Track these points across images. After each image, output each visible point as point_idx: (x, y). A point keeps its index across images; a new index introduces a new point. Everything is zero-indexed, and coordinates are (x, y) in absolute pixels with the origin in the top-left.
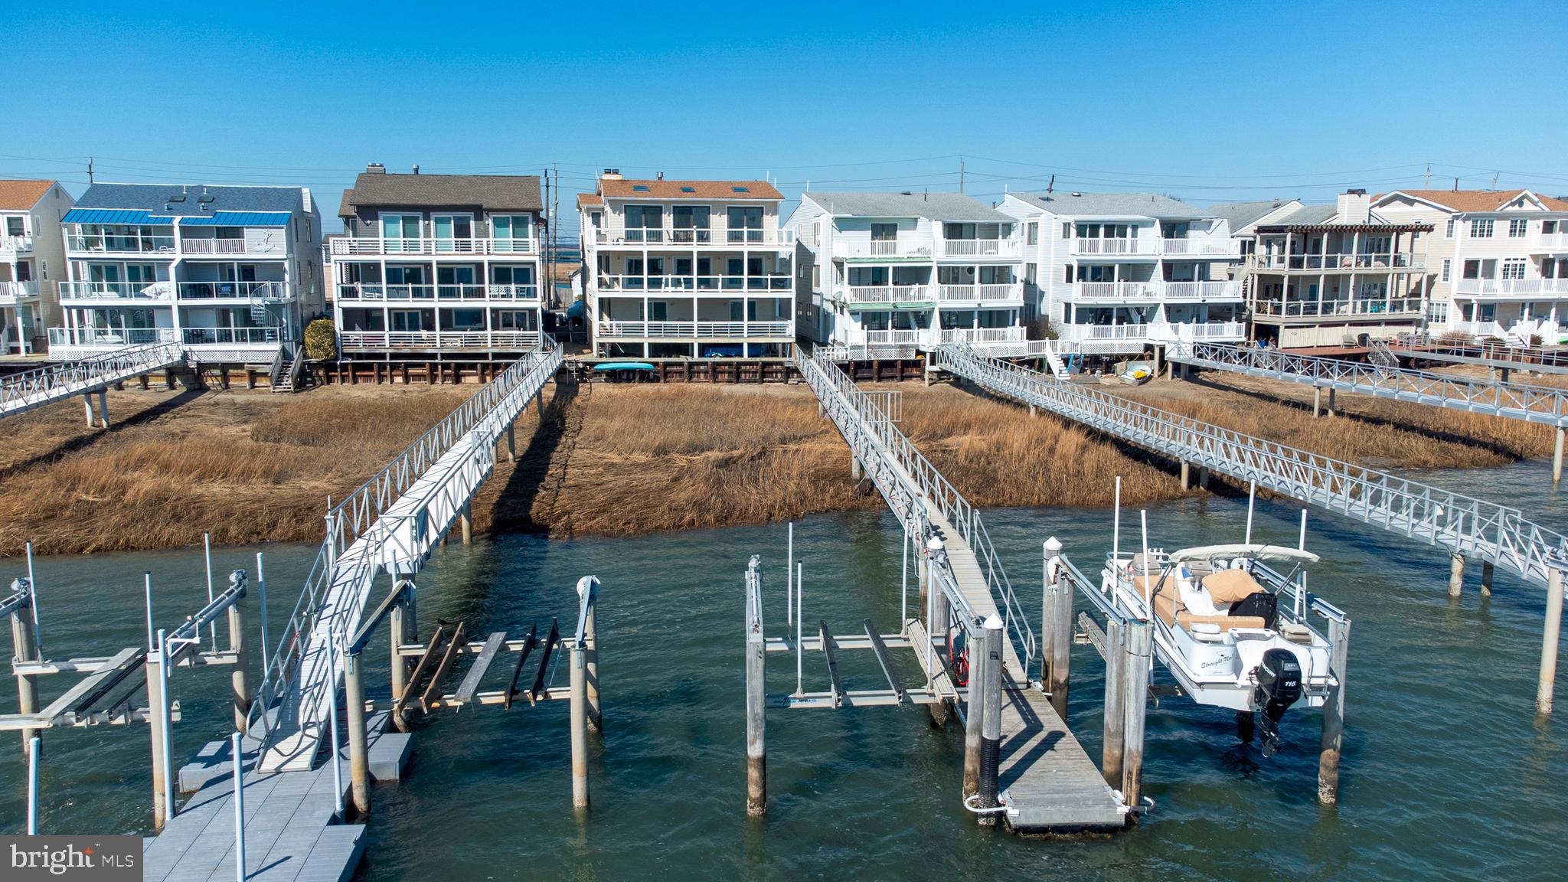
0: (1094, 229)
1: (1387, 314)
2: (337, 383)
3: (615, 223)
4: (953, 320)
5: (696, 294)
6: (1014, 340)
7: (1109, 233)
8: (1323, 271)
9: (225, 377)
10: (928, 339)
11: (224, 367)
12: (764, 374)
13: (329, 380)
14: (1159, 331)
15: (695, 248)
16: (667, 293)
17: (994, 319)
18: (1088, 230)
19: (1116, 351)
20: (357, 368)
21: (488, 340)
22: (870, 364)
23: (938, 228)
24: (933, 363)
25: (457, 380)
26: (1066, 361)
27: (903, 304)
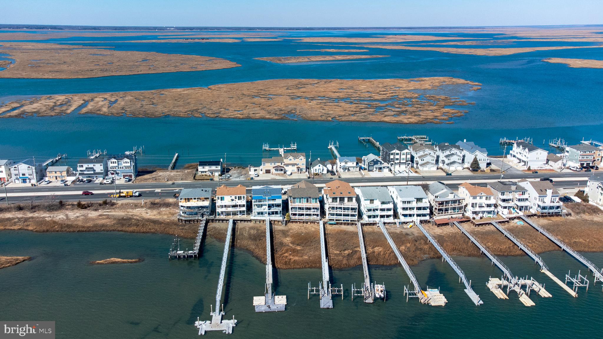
0: (405, 202)
1: (456, 213)
2: (290, 223)
3: (330, 200)
4: (382, 216)
5: (342, 213)
6: (391, 220)
7: (408, 203)
8: (444, 207)
9: (274, 222)
10: (377, 220)
11: (274, 221)
12: (352, 224)
13: (289, 223)
14: (415, 218)
15: (343, 206)
16: (338, 212)
17: (388, 216)
18: (404, 202)
19: (408, 221)
20: (293, 221)
21: (312, 218)
22: (368, 223)
23: (380, 203)
24: (378, 224)
25: (307, 223)
26: (399, 223)
27: (374, 214)
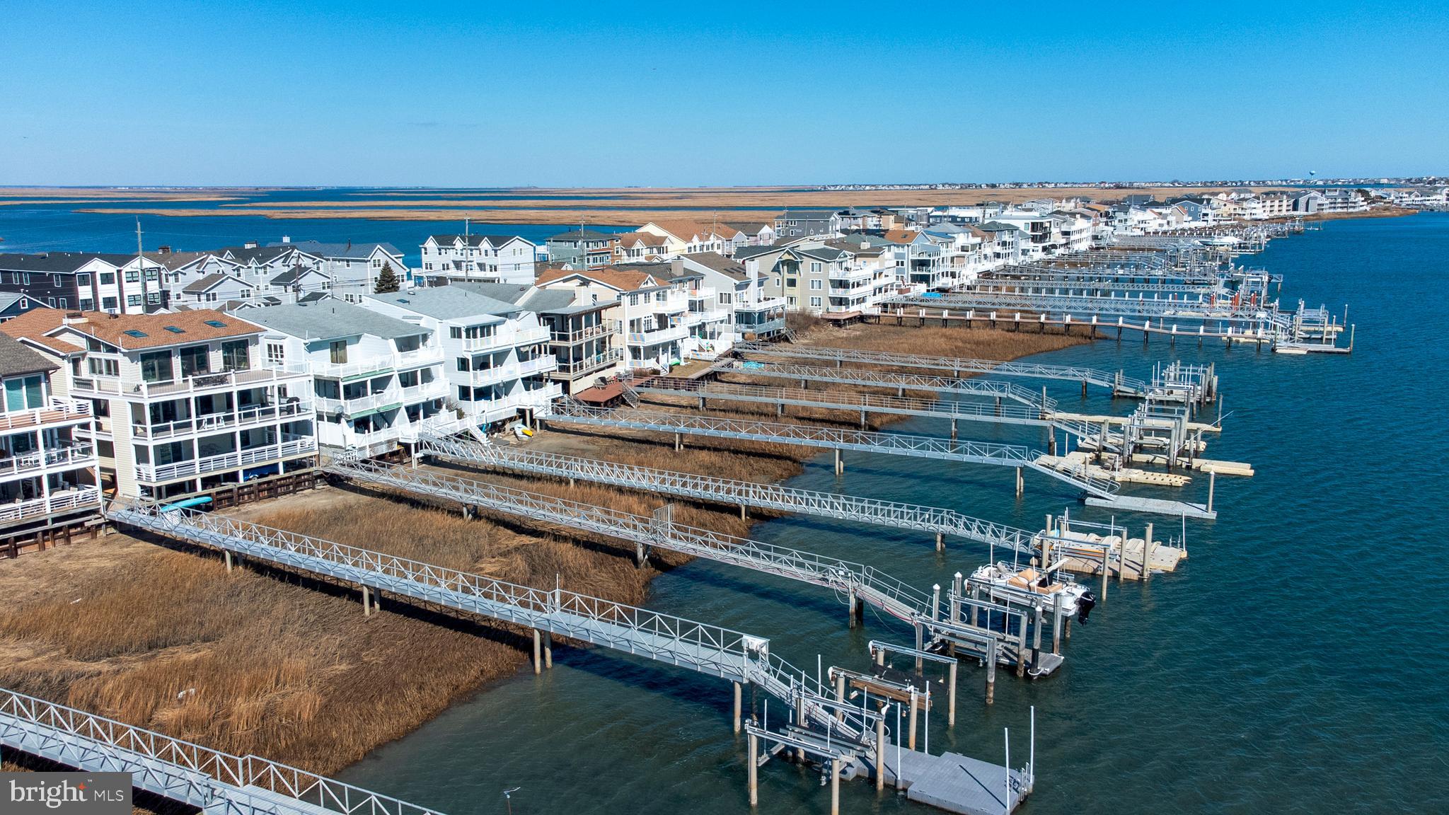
3: (131, 371)
4: (413, 413)
5: (238, 427)
6: (443, 423)
7: (482, 332)
8: (584, 340)
10: (404, 431)
12: (296, 485)
15: (233, 387)
16: (213, 431)
17: (430, 410)
19: (503, 417)
21: (47, 505)
23: (392, 343)
24: (416, 451)
25: (14, 553)
27: (377, 408)
